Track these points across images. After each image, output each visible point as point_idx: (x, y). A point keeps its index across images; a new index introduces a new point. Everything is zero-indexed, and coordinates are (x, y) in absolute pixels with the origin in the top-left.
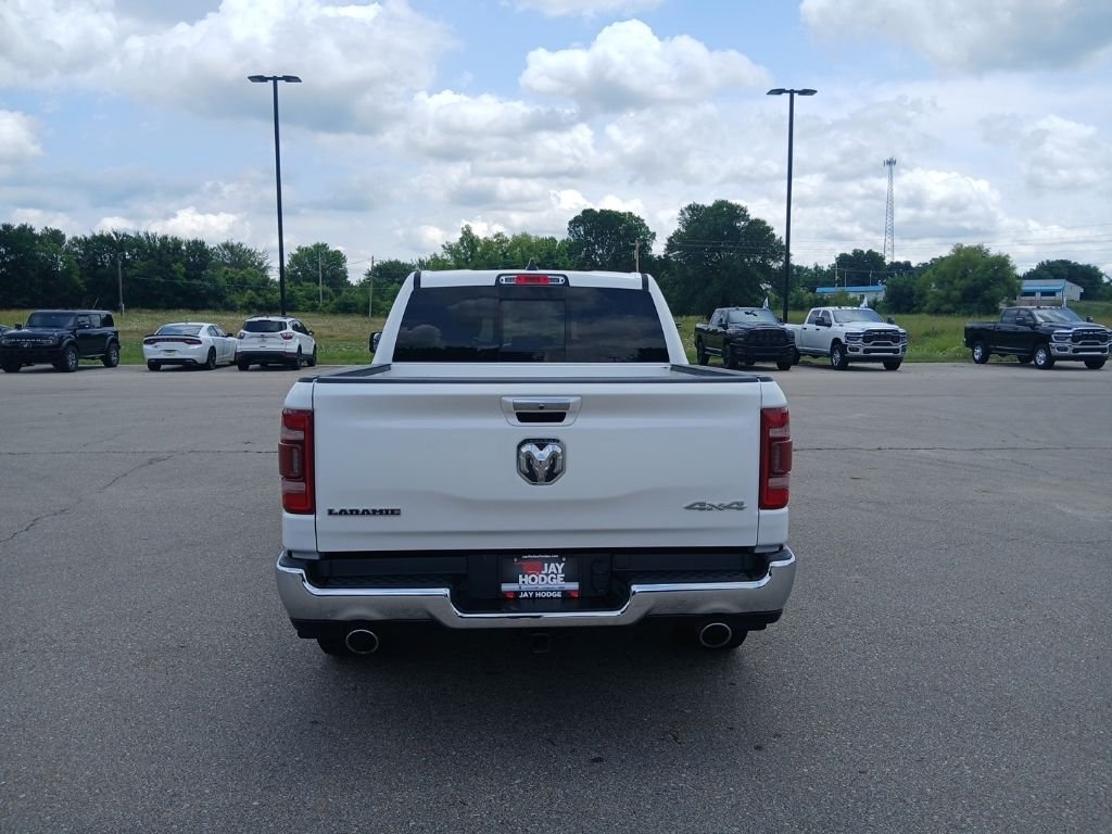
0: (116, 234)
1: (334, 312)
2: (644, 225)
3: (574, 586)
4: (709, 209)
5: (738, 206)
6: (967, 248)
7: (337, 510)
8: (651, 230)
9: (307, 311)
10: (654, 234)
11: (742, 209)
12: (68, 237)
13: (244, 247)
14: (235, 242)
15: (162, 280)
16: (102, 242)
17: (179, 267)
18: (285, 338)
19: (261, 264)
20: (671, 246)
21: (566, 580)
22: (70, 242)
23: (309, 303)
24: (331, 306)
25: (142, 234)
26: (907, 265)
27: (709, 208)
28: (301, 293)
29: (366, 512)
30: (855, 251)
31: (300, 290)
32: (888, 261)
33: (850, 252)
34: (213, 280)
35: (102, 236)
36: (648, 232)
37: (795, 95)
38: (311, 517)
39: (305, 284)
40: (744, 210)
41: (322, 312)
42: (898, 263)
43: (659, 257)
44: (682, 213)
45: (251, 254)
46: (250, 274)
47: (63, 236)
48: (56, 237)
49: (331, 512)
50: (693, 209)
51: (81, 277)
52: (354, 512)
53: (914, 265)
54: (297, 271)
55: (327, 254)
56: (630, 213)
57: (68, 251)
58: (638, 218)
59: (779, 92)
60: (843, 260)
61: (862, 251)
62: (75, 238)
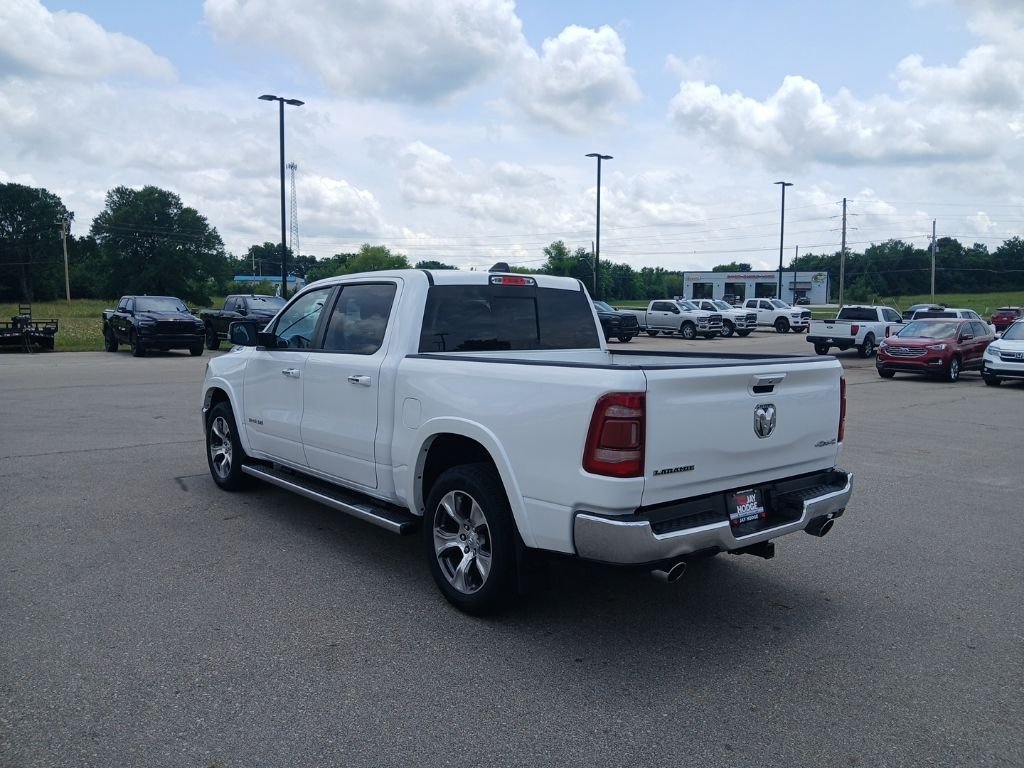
2: (60, 203)
3: (761, 509)
4: (137, 195)
5: (170, 194)
6: (373, 248)
7: (659, 471)
8: (69, 209)
10: (72, 214)
11: (174, 197)
20: (97, 227)
21: (758, 506)
26: (312, 259)
27: (139, 193)
29: (676, 470)
30: (266, 244)
32: (295, 255)
33: (261, 245)
36: (65, 211)
37: (285, 103)
38: (640, 479)
40: (177, 198)
42: (304, 257)
43: (82, 238)
44: (110, 195)
49: (656, 473)
50: (120, 191)
52: (670, 471)
53: (318, 259)
56: (44, 190)
58: (54, 196)
59: (271, 98)
60: (255, 250)
61: (272, 245)
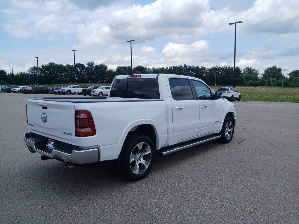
0: (217, 67)
1: (275, 86)
9: (267, 86)
12: (206, 69)
13: (252, 68)
14: (250, 67)
15: (227, 78)
16: (214, 69)
17: (232, 74)
18: (228, 93)
19: (256, 73)
22: (207, 70)
23: (268, 83)
24: (274, 84)
25: (224, 67)
28: (267, 81)
31: (267, 80)
34: (241, 78)
35: (214, 68)
39: (268, 78)
41: (272, 86)
45: (254, 70)
46: (252, 76)
47: (205, 68)
48: (203, 68)
51: (208, 78)
54: (267, 74)
55: (276, 69)
57: (206, 72)
62: (208, 69)
